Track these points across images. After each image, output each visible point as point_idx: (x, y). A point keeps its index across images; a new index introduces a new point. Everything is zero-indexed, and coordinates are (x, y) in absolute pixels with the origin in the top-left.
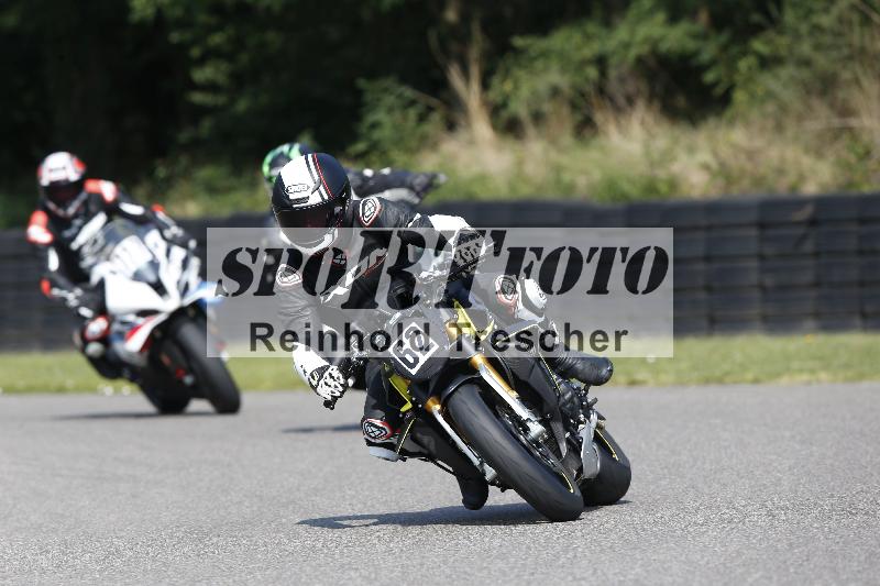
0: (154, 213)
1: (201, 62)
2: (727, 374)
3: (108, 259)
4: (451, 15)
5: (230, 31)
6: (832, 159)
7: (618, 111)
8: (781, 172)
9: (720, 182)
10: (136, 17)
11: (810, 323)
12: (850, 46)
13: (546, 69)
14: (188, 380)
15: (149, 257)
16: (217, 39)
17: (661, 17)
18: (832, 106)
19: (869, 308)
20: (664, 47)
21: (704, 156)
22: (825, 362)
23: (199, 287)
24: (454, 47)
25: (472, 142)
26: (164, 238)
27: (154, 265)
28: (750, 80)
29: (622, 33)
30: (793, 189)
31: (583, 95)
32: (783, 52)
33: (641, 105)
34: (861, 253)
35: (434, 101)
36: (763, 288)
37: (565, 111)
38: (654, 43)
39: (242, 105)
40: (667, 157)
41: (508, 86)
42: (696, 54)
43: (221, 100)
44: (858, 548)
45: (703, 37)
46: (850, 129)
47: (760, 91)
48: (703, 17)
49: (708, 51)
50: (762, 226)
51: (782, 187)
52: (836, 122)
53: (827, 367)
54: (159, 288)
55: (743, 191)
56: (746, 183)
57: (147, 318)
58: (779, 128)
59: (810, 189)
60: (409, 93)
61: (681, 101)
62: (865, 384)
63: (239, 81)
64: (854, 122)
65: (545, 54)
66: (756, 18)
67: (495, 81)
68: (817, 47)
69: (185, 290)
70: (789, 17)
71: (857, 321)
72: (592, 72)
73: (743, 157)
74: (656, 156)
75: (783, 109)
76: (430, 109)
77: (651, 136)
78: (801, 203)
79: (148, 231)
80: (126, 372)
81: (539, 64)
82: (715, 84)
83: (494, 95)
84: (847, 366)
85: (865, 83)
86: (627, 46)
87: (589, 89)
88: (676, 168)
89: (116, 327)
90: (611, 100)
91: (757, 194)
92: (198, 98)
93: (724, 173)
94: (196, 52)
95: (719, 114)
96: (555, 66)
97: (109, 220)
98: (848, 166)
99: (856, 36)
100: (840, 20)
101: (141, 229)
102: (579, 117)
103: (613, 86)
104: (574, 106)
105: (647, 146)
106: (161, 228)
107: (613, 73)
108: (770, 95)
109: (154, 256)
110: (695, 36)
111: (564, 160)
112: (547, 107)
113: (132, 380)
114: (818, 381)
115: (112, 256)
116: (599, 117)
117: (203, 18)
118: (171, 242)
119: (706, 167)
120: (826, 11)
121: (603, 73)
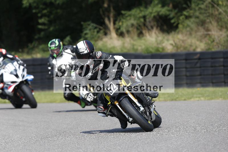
0: (15, 57)
1: (41, 17)
2: (177, 98)
3: (4, 69)
4: (106, 5)
5: (48, 9)
6: (204, 42)
7: (149, 30)
8: (191, 46)
9: (175, 48)
10: (24, 6)
11: (199, 85)
12: (209, 13)
13: (130, 19)
14: (24, 99)
15: (14, 68)
16: (45, 12)
17: (160, 6)
18: (204, 28)
19: (214, 81)
20: (161, 13)
21: (171, 42)
22: (203, 95)
23: (27, 76)
24: (106, 13)
25: (111, 38)
26: (18, 63)
27: (16, 70)
28: (183, 22)
29: (150, 10)
30: (194, 50)
31: (140, 26)
32: (192, 14)
33: (155, 28)
34: (212, 67)
35: (101, 28)
36: (186, 76)
37: (135, 30)
38: (158, 12)
39: (51, 29)
40: (162, 42)
41: (120, 24)
42: (169, 15)
43: (46, 27)
44: (211, 143)
45: (171, 11)
46: (209, 34)
47: (186, 25)
48: (171, 5)
49: (172, 15)
50: (186, 60)
51: (191, 50)
52: (206, 33)
53: (203, 96)
54: (17, 76)
55: (181, 51)
56: (182, 49)
57: (14, 84)
58: (191, 34)
59: (199, 50)
60: (95, 25)
61: (165, 27)
62: (213, 101)
63: (51, 22)
64: (210, 33)
65: (130, 15)
66: (184, 6)
67: (117, 22)
68: (200, 13)
69: (23, 77)
70: (193, 5)
71: (211, 84)
72: (142, 20)
73: (181, 42)
74: (159, 42)
75: (192, 29)
76: (100, 29)
77: (158, 37)
78: (196, 54)
79: (14, 62)
80: (7, 97)
81: (128, 18)
82: (174, 23)
83: (117, 26)
84: (208, 96)
85: (213, 22)
86: (151, 13)
87: (141, 24)
88: (164, 45)
89: (6, 86)
90: (147, 27)
91: (184, 52)
92: (40, 27)
93: (176, 46)
94: (39, 15)
95: (175, 31)
96: (132, 18)
97: (4, 59)
98: (208, 44)
99: (210, 10)
100: (206, 6)
101: (12, 61)
102: (139, 32)
103: (148, 24)
104: (138, 29)
105: (156, 39)
106: (17, 61)
107: (147, 20)
108: (188, 26)
109: (16, 68)
110: (169, 11)
111: (135, 43)
112: (130, 29)
113: (9, 99)
114: (201, 100)
115: (5, 68)
116: (144, 32)
117: (41, 6)
118: (20, 65)
119: (172, 44)
120: (203, 4)
121: (145, 20)
